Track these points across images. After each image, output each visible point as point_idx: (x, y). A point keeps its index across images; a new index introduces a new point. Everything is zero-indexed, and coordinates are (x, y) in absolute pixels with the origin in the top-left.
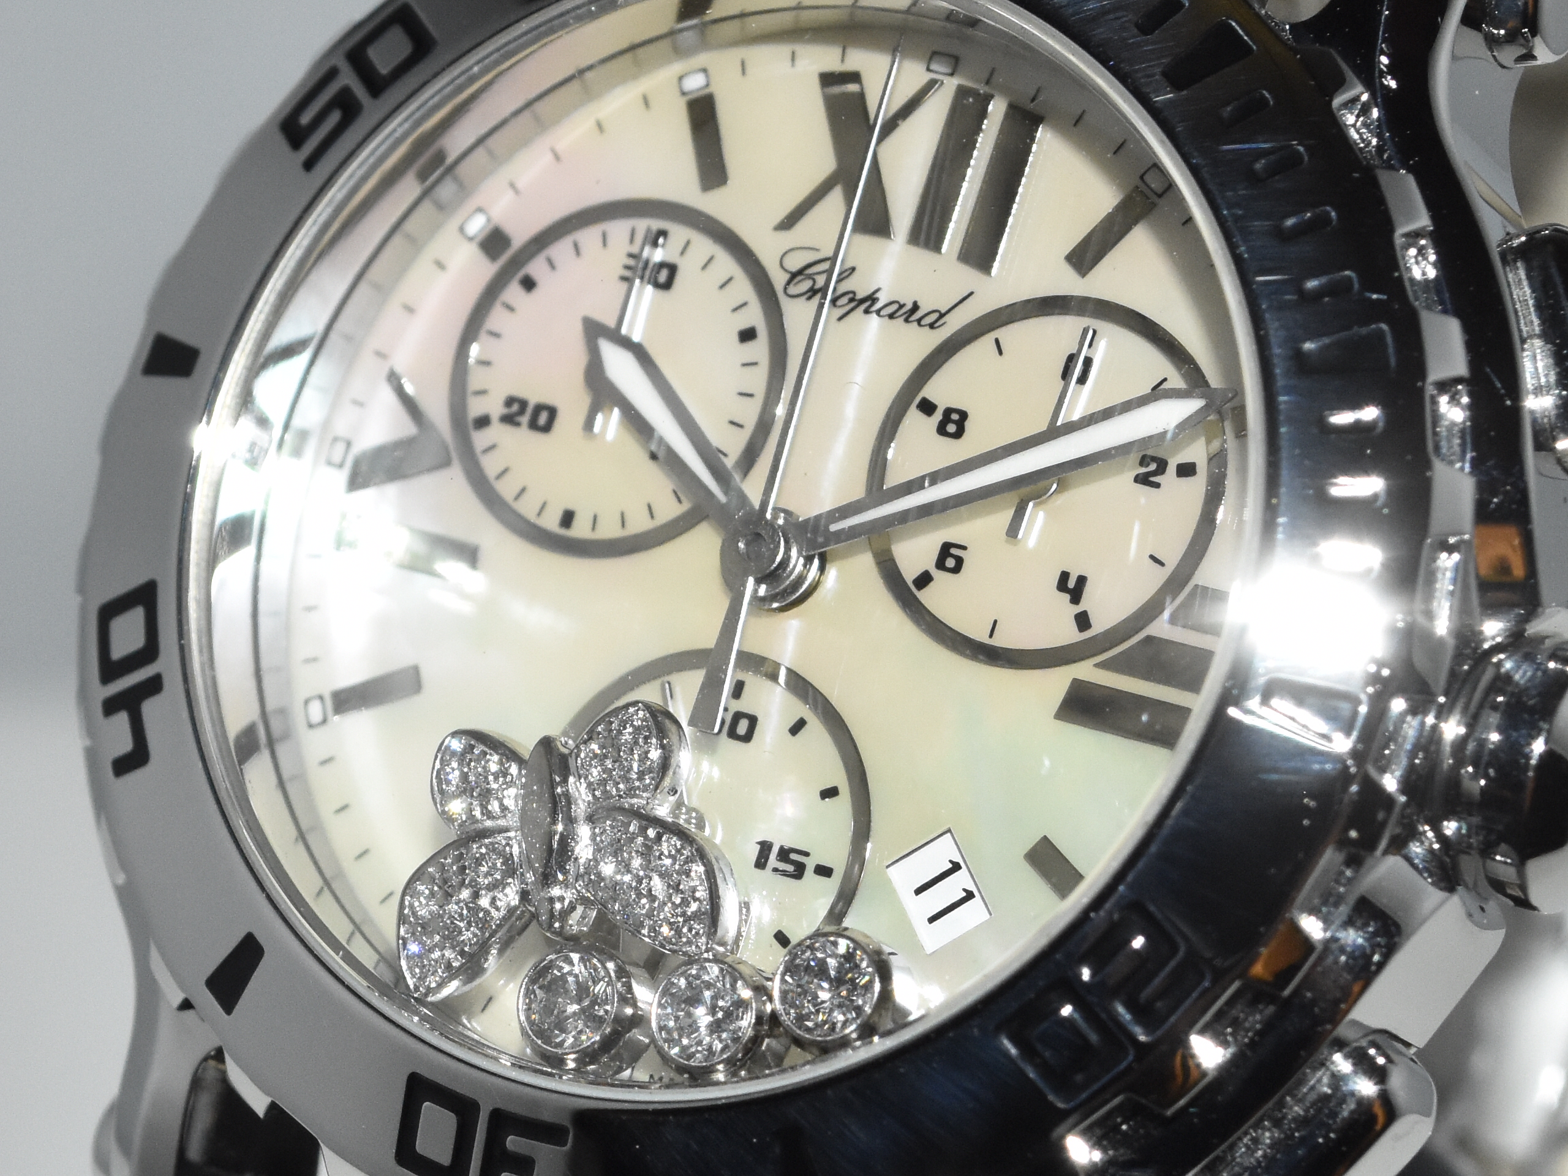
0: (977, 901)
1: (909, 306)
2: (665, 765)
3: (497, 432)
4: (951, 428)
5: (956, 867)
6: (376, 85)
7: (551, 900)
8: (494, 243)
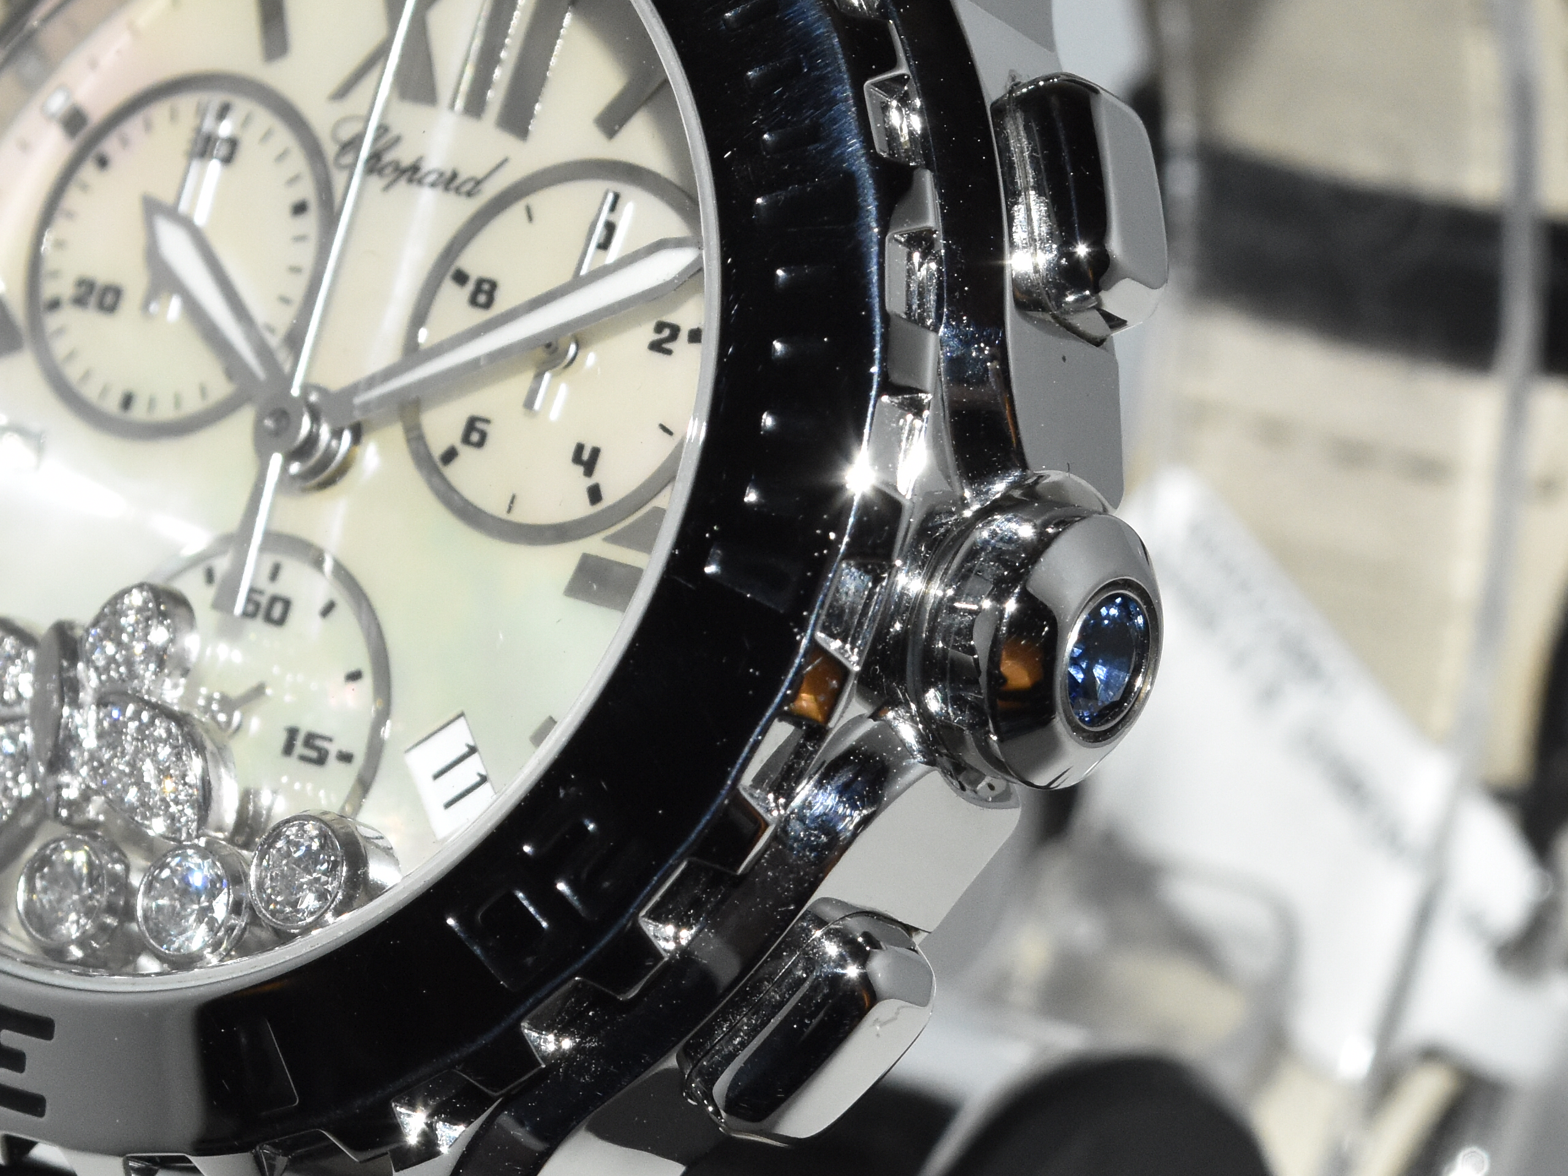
0: (490, 785)
1: (448, 174)
3: (69, 315)
4: (482, 299)
5: (471, 750)
8: (74, 121)
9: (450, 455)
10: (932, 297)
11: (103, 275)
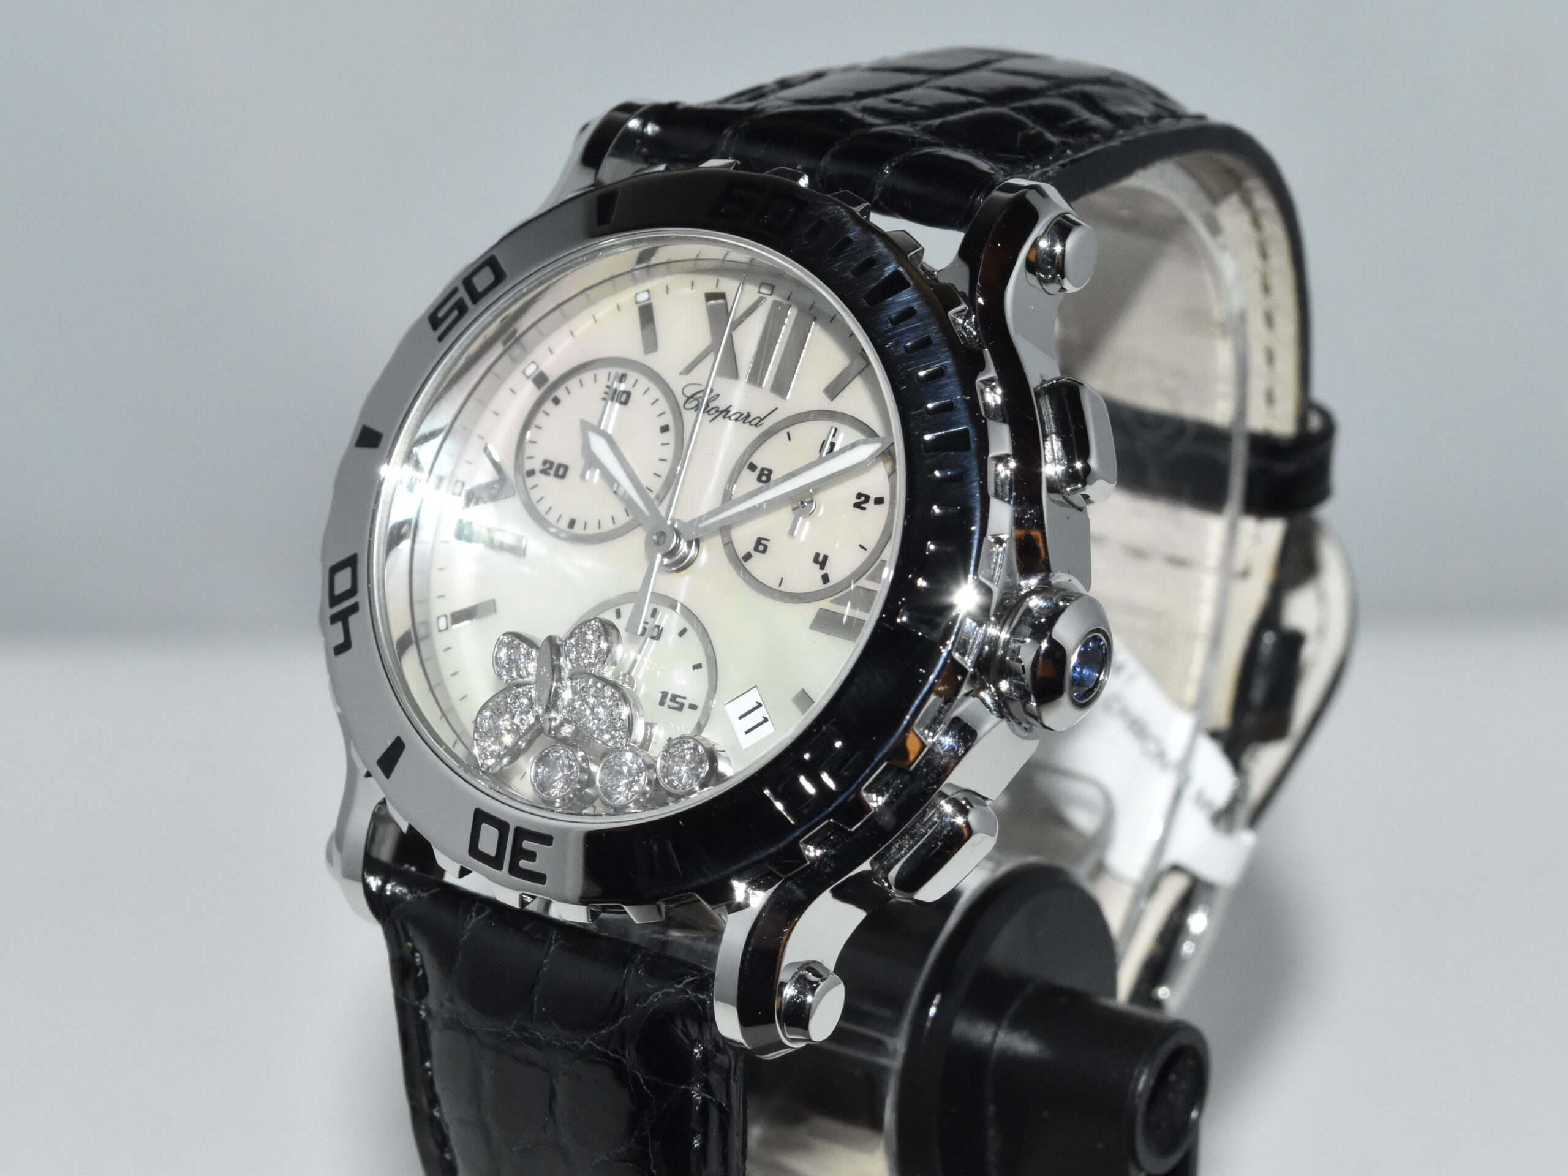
0: (769, 723)
1: (745, 415)
2: (609, 650)
3: (539, 478)
4: (764, 478)
5: (760, 705)
6: (476, 297)
7: (550, 720)
8: (540, 379)
9: (748, 557)
10: (1008, 487)
11: (557, 460)
